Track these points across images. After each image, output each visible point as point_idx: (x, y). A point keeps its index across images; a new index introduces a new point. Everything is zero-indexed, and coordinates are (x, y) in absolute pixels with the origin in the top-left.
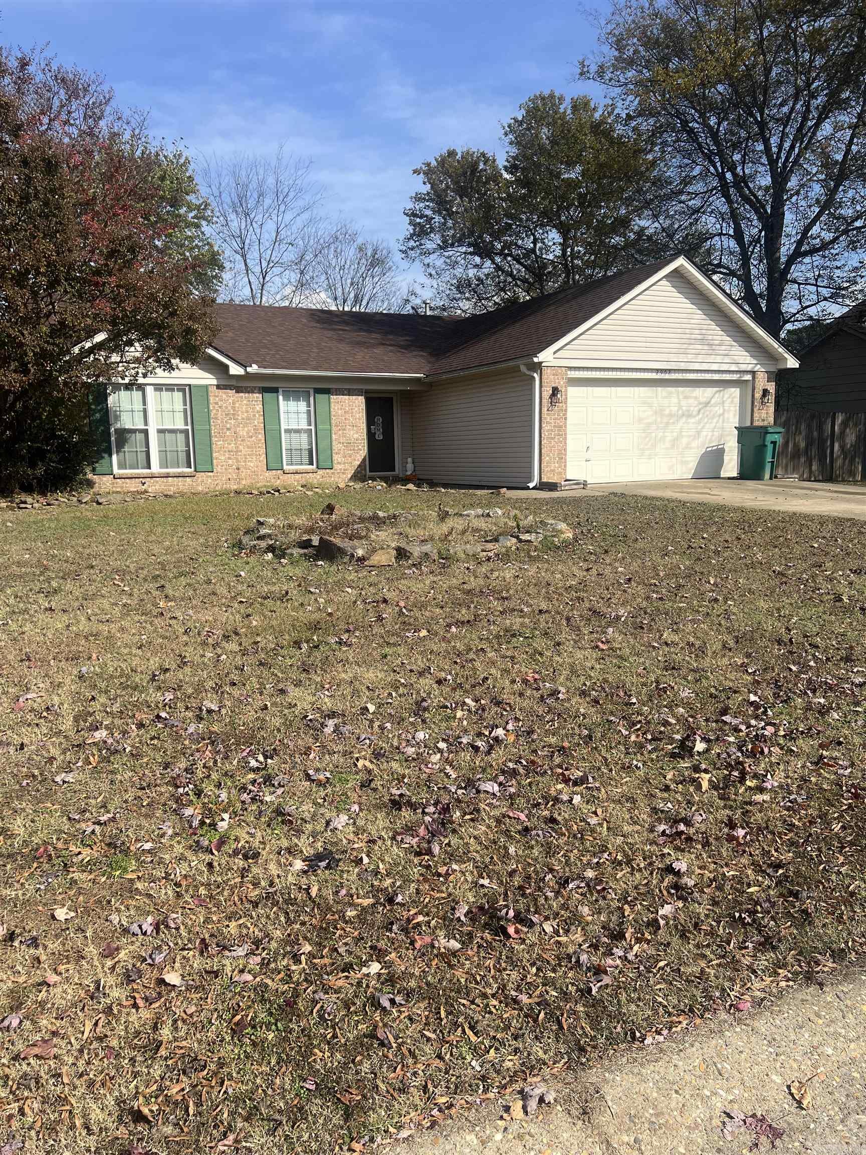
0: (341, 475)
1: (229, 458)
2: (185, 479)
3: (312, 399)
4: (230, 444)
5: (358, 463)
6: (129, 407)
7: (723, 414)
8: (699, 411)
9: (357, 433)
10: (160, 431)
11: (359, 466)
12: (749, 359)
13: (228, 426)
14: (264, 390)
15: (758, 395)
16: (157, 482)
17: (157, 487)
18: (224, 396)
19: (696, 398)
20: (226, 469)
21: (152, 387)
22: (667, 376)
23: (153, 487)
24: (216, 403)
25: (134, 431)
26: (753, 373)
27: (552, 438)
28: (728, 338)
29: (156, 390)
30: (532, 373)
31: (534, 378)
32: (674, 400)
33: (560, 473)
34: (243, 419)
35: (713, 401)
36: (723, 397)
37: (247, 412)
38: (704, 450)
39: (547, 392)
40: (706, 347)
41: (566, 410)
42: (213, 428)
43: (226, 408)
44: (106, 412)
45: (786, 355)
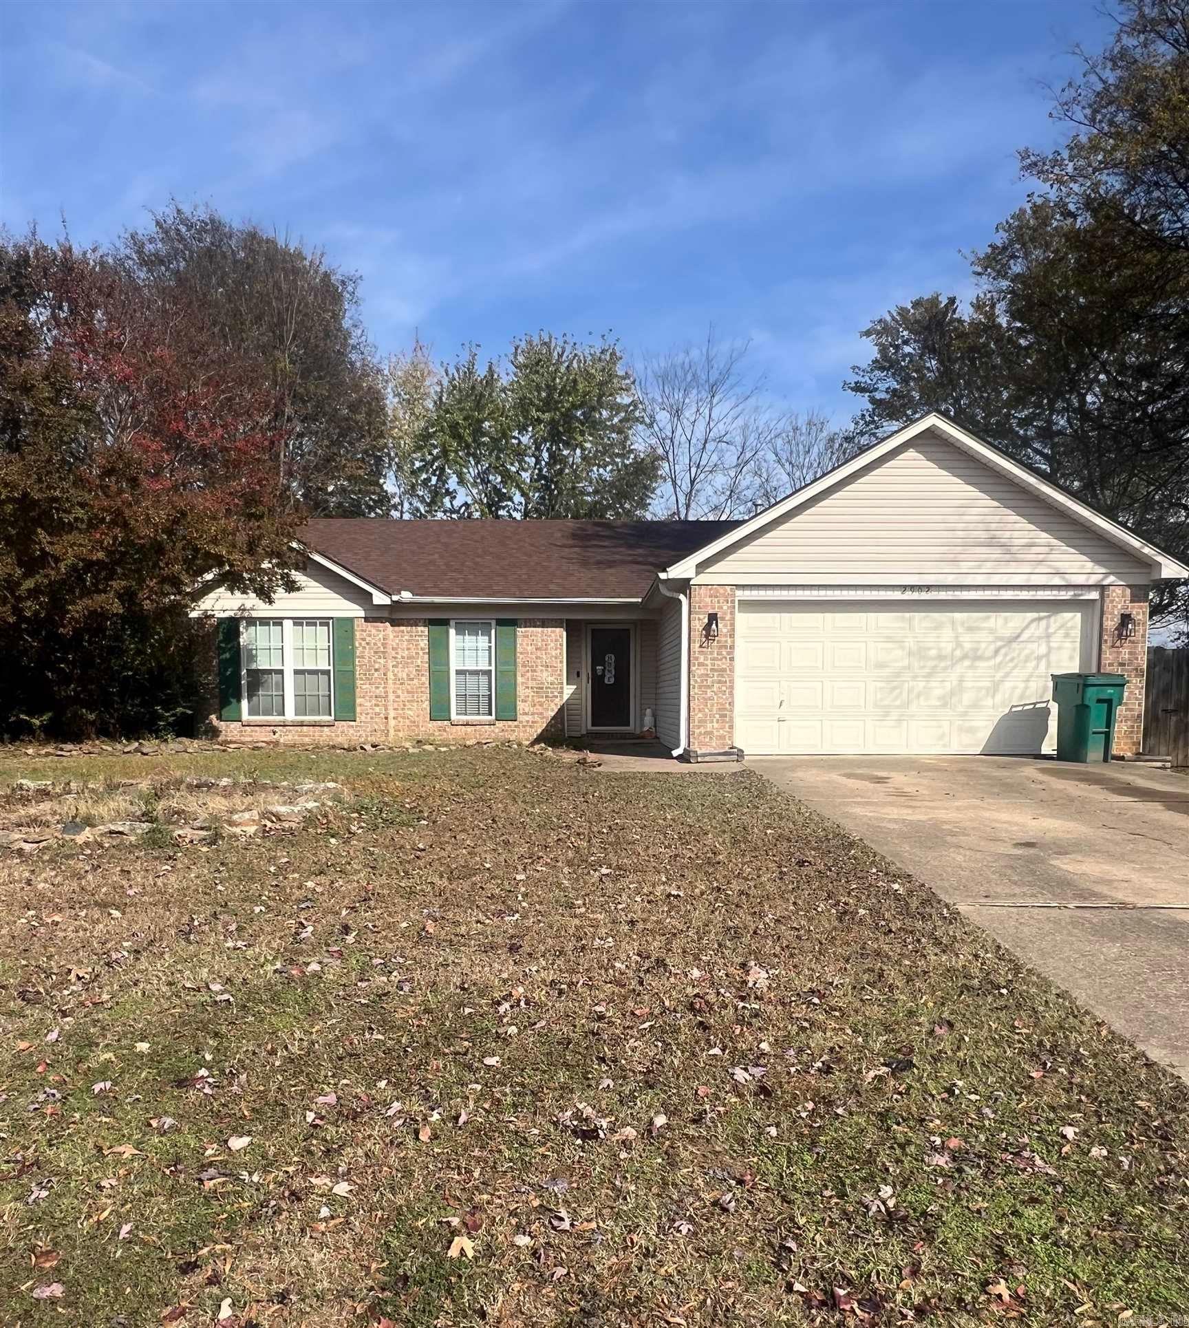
0: (528, 729)
1: (377, 705)
2: (322, 729)
3: (493, 632)
4: (377, 688)
5: (553, 714)
6: (266, 645)
7: (1047, 655)
8: (997, 651)
9: (552, 675)
10: (297, 672)
11: (554, 718)
12: (1090, 566)
13: (377, 666)
14: (431, 623)
15: (1111, 623)
16: (290, 731)
17: (290, 737)
18: (374, 631)
19: (992, 631)
20: (372, 718)
21: (291, 622)
22: (924, 596)
23: (286, 737)
24: (364, 639)
25: (269, 672)
26: (1102, 588)
27: (708, 687)
28: (1044, 535)
29: (295, 624)
30: (675, 595)
31: (680, 601)
32: (947, 633)
33: (722, 737)
34: (403, 657)
35: (1025, 636)
36: (1048, 627)
37: (408, 649)
38: (1007, 711)
39: (701, 621)
40: (998, 550)
41: (732, 647)
42: (358, 668)
43: (375, 644)
44: (237, 650)
45: (1159, 559)
